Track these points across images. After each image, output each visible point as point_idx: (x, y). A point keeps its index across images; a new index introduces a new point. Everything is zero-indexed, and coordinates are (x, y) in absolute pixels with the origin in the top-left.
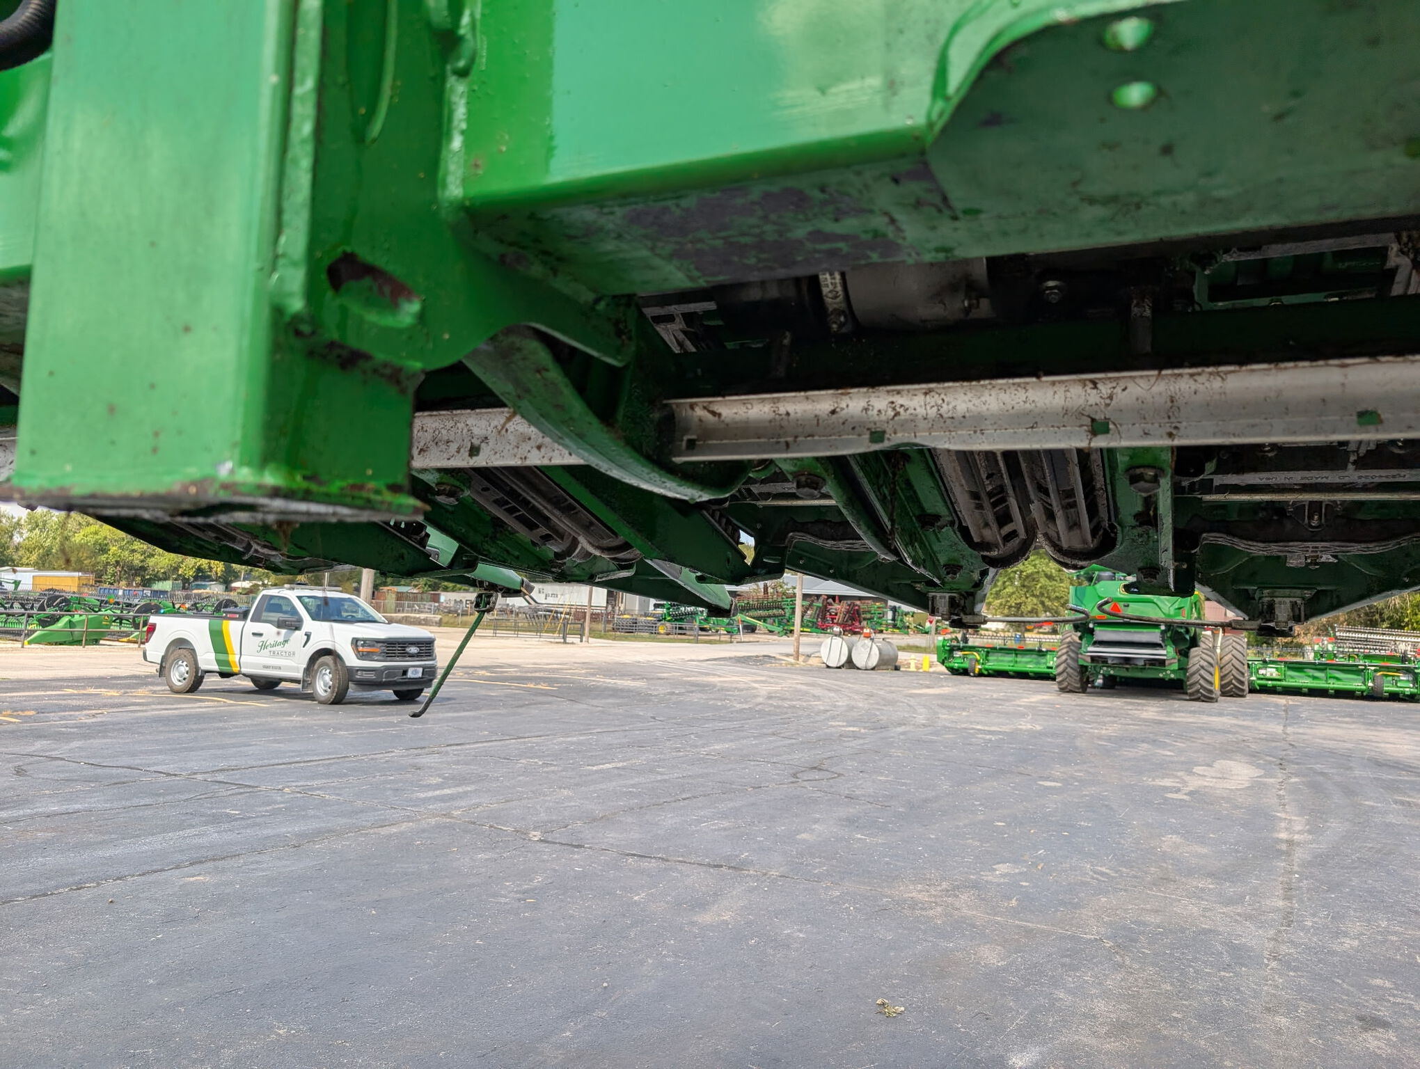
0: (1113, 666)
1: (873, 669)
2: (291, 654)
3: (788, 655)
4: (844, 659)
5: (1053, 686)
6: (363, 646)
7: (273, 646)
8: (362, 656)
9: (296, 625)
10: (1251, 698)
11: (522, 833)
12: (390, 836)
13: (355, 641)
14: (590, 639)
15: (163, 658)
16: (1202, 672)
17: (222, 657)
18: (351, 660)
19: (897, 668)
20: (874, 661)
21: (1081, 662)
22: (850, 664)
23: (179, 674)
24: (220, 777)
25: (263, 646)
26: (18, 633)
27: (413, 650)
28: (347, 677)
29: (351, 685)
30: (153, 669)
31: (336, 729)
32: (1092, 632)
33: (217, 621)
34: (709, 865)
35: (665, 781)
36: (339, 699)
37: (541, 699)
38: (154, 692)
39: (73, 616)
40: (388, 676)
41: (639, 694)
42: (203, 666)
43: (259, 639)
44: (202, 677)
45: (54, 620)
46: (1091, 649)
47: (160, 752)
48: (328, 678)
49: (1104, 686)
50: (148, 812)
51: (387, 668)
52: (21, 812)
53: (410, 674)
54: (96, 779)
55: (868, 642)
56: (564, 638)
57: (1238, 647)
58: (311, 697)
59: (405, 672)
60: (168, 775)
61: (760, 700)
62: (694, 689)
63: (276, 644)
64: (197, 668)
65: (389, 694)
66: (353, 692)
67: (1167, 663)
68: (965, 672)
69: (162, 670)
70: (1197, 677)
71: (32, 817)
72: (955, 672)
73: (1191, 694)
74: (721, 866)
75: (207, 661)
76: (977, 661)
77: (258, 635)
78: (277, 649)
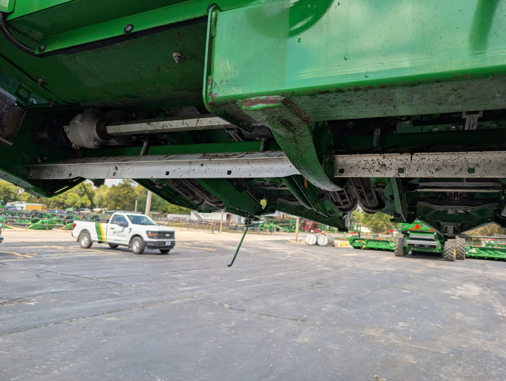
0: (416, 248)
1: (325, 246)
2: (124, 236)
3: (293, 240)
4: (315, 242)
5: (393, 254)
6: (150, 233)
7: (118, 233)
8: (150, 237)
9: (126, 225)
10: (466, 260)
11: (221, 305)
12: (174, 305)
13: (147, 232)
14: (222, 232)
15: (79, 236)
16: (450, 250)
17: (100, 236)
19: (334, 246)
20: (326, 243)
21: (404, 246)
22: (317, 244)
23: (84, 242)
24: (108, 280)
25: (114, 233)
26: (24, 225)
27: (168, 235)
28: (145, 244)
29: (146, 247)
30: (75, 240)
31: (143, 263)
32: (408, 235)
33: (98, 223)
34: (293, 319)
35: (266, 286)
36: (141, 252)
37: (211, 254)
38: (76, 248)
39: (43, 220)
40: (159, 244)
41: (245, 253)
42: (93, 239)
43: (113, 230)
44: (92, 243)
45: (37, 221)
46: (408, 241)
47: (84, 270)
48: (137, 245)
49: (412, 255)
50: (87, 293)
51: (159, 242)
52: (43, 291)
53: (166, 244)
54: (65, 279)
55: (323, 236)
56: (213, 231)
57: (462, 241)
58: (131, 251)
59: (165, 243)
60: (90, 279)
61: (289, 256)
62: (263, 251)
63: (119, 232)
64: (91, 240)
65: (158, 251)
66: (146, 250)
67: (436, 247)
68: (359, 248)
69: (79, 240)
70: (447, 252)
71: (47, 293)
72: (355, 248)
73: (445, 258)
74: (297, 320)
75: (95, 238)
76: (364, 244)
77: (113, 228)
78: (119, 234)
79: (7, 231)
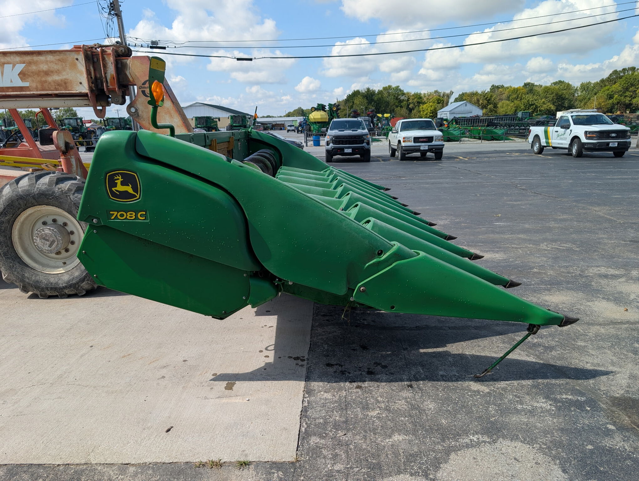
2: (565, 139)
6: (589, 134)
7: (561, 136)
8: (588, 138)
13: (586, 132)
15: (532, 141)
17: (547, 140)
18: (584, 140)
23: (536, 148)
25: (558, 136)
27: (613, 135)
28: (582, 146)
29: (583, 150)
33: (546, 127)
36: (580, 155)
43: (557, 133)
44: (542, 148)
48: (576, 147)
51: (598, 142)
53: (611, 145)
59: (609, 145)
63: (562, 135)
64: (541, 145)
66: (584, 152)
69: (532, 147)
75: (543, 142)
77: (557, 132)
78: (562, 137)
79: (506, 142)
